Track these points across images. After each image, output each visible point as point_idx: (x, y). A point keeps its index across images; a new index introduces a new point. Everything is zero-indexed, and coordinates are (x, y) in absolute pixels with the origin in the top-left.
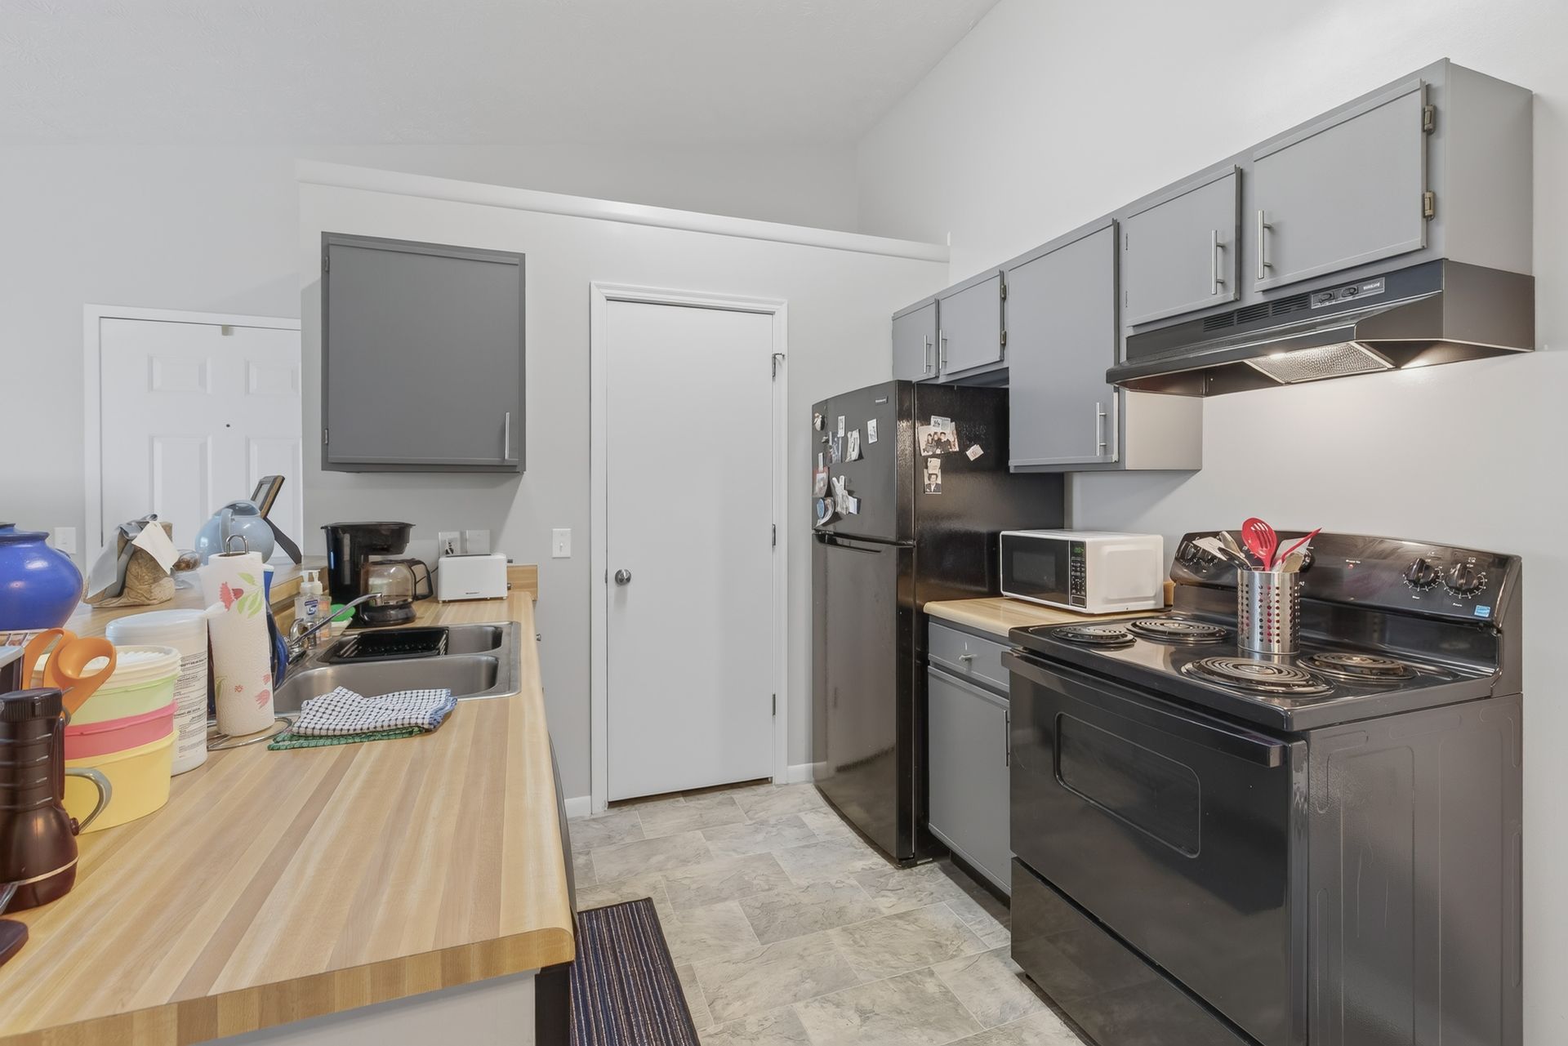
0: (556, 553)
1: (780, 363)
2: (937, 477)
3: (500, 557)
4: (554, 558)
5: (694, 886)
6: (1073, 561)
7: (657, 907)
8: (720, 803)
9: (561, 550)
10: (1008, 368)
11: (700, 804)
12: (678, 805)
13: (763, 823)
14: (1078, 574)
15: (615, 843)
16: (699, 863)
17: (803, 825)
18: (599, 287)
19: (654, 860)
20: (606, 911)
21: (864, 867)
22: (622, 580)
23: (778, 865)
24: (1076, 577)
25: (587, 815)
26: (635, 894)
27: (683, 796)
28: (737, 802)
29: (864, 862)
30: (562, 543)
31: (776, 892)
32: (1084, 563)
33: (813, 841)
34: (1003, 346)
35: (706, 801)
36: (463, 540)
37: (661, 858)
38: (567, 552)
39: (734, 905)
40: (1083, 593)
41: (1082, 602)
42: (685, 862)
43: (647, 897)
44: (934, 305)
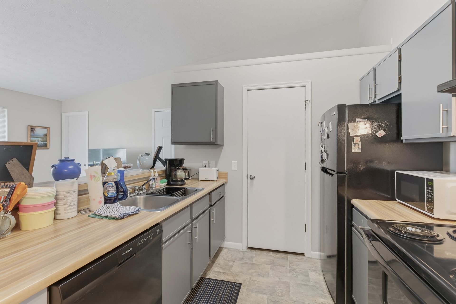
0: (233, 169)
1: (308, 104)
2: (359, 145)
3: (215, 169)
4: (232, 170)
5: (257, 285)
6: (427, 189)
7: (242, 287)
8: (283, 258)
9: (234, 168)
10: (401, 93)
11: (276, 256)
12: (269, 254)
13: (293, 270)
14: (430, 196)
15: (243, 261)
16: (263, 277)
17: (307, 276)
18: (245, 87)
19: (250, 271)
20: (227, 283)
21: (323, 302)
22: (252, 178)
23: (289, 288)
24: (429, 198)
25: (241, 250)
26: (238, 280)
27: (272, 252)
28: (288, 259)
29: (324, 300)
30: (234, 166)
31: (283, 298)
32: (433, 190)
33: (307, 283)
34: (400, 83)
35: (278, 256)
36: (209, 163)
37: (253, 271)
38: (236, 169)
39: (265, 297)
40: (432, 206)
41: (432, 211)
42: (259, 275)
43: (240, 283)
44: (373, 71)
